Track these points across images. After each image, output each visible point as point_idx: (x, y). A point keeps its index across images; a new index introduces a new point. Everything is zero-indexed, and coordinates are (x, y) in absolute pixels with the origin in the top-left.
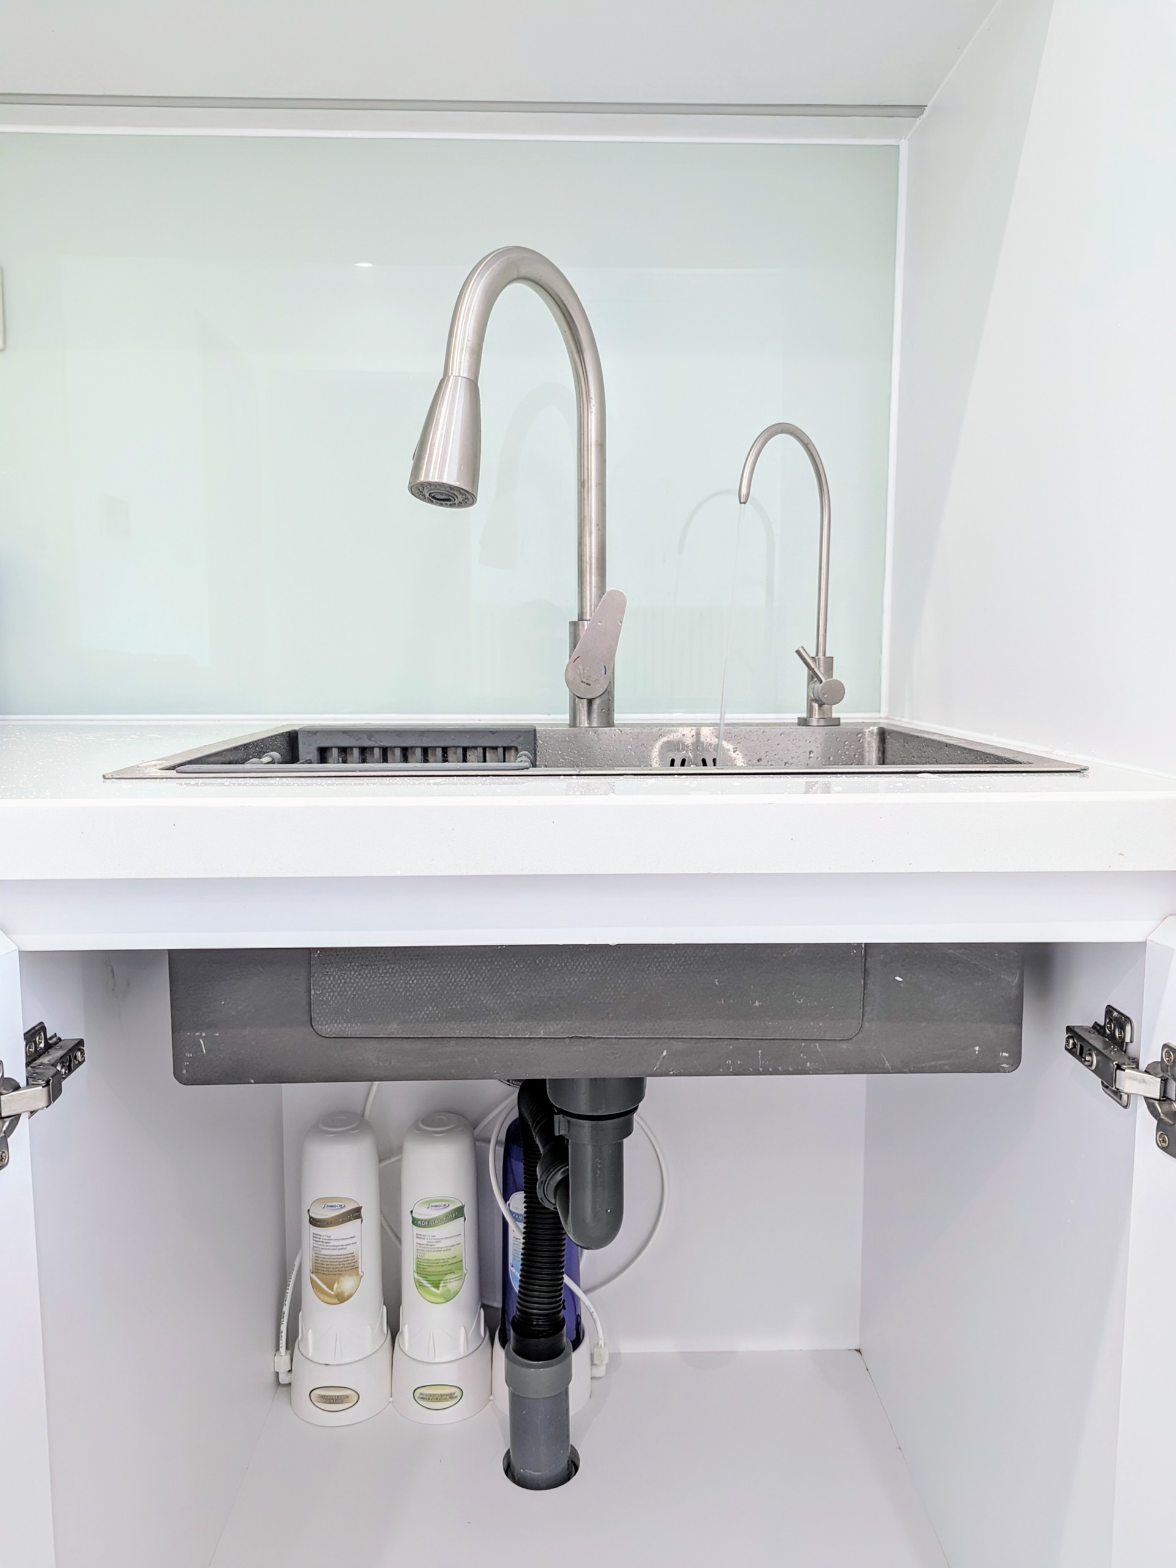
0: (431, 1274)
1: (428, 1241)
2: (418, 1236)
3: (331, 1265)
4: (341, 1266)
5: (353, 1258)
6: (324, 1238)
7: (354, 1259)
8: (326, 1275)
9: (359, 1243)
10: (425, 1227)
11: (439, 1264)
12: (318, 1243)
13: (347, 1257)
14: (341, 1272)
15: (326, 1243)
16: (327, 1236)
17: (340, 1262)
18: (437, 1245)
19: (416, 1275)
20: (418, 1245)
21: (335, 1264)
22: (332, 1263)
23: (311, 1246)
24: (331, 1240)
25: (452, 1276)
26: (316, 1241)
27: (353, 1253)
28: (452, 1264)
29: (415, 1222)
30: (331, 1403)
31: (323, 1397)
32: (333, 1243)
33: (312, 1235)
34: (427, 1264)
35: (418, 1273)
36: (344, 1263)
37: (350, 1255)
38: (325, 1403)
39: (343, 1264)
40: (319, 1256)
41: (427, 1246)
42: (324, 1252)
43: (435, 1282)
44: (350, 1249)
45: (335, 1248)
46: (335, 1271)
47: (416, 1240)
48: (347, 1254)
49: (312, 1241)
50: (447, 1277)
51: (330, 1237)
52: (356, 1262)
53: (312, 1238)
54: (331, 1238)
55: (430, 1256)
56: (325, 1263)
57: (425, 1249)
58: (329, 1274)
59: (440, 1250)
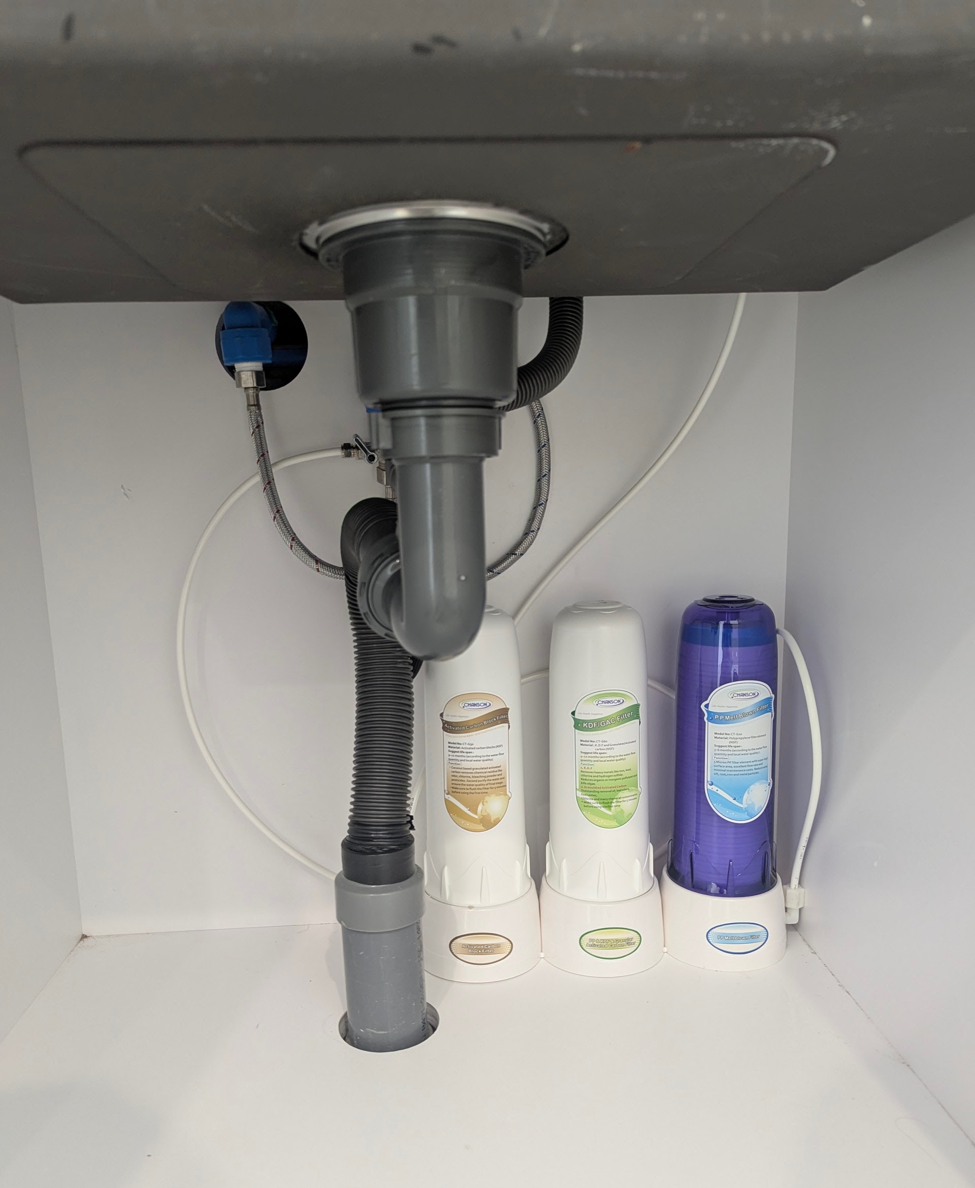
0: (599, 790)
1: (599, 748)
2: (583, 743)
3: (473, 781)
4: (487, 782)
5: (500, 773)
6: (464, 746)
7: (501, 775)
8: (468, 793)
9: (506, 754)
10: (593, 729)
11: (610, 778)
12: (456, 754)
13: (494, 772)
14: (486, 791)
15: (467, 753)
16: (468, 744)
17: (485, 777)
18: (609, 753)
19: (579, 794)
20: (583, 755)
21: (478, 779)
22: (475, 779)
23: (447, 758)
24: (474, 748)
25: (626, 793)
26: (453, 752)
27: (500, 767)
28: (626, 778)
29: (579, 725)
30: (478, 954)
31: (469, 947)
32: (476, 752)
33: (447, 745)
34: (596, 778)
35: (582, 791)
36: (490, 778)
37: (497, 769)
38: (472, 954)
39: (489, 780)
40: (458, 770)
41: (596, 755)
42: (465, 764)
43: (605, 801)
44: (497, 761)
45: (479, 758)
46: (479, 789)
47: (580, 748)
48: (493, 768)
49: (447, 753)
50: (621, 794)
51: (472, 744)
52: (504, 778)
53: (447, 749)
54: (472, 747)
55: (600, 767)
56: (465, 779)
57: (593, 759)
58: (471, 793)
59: (612, 759)
